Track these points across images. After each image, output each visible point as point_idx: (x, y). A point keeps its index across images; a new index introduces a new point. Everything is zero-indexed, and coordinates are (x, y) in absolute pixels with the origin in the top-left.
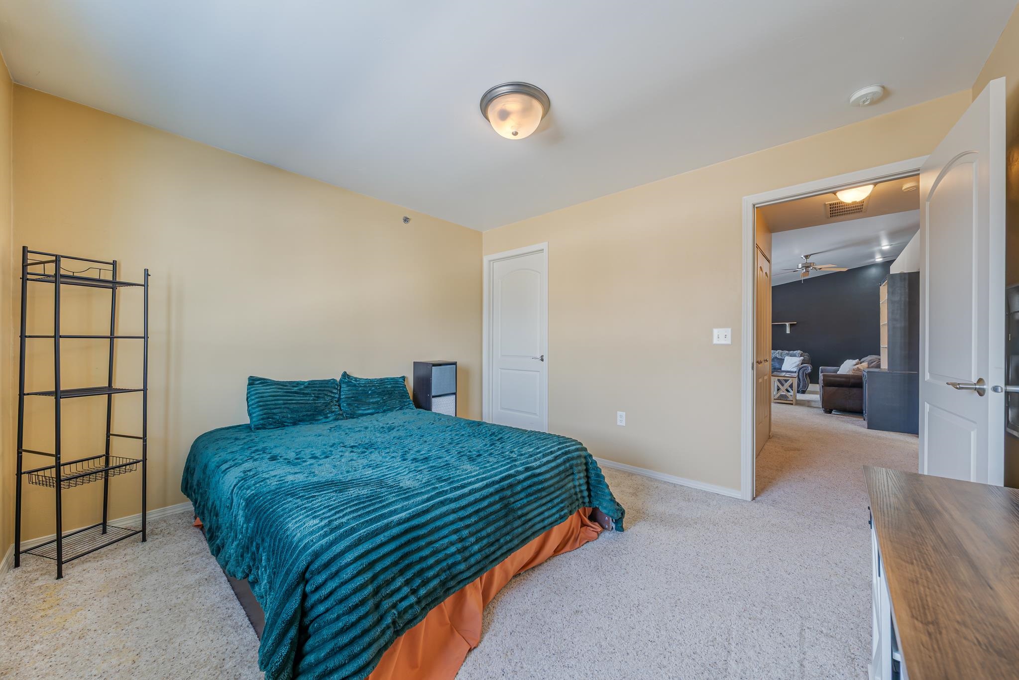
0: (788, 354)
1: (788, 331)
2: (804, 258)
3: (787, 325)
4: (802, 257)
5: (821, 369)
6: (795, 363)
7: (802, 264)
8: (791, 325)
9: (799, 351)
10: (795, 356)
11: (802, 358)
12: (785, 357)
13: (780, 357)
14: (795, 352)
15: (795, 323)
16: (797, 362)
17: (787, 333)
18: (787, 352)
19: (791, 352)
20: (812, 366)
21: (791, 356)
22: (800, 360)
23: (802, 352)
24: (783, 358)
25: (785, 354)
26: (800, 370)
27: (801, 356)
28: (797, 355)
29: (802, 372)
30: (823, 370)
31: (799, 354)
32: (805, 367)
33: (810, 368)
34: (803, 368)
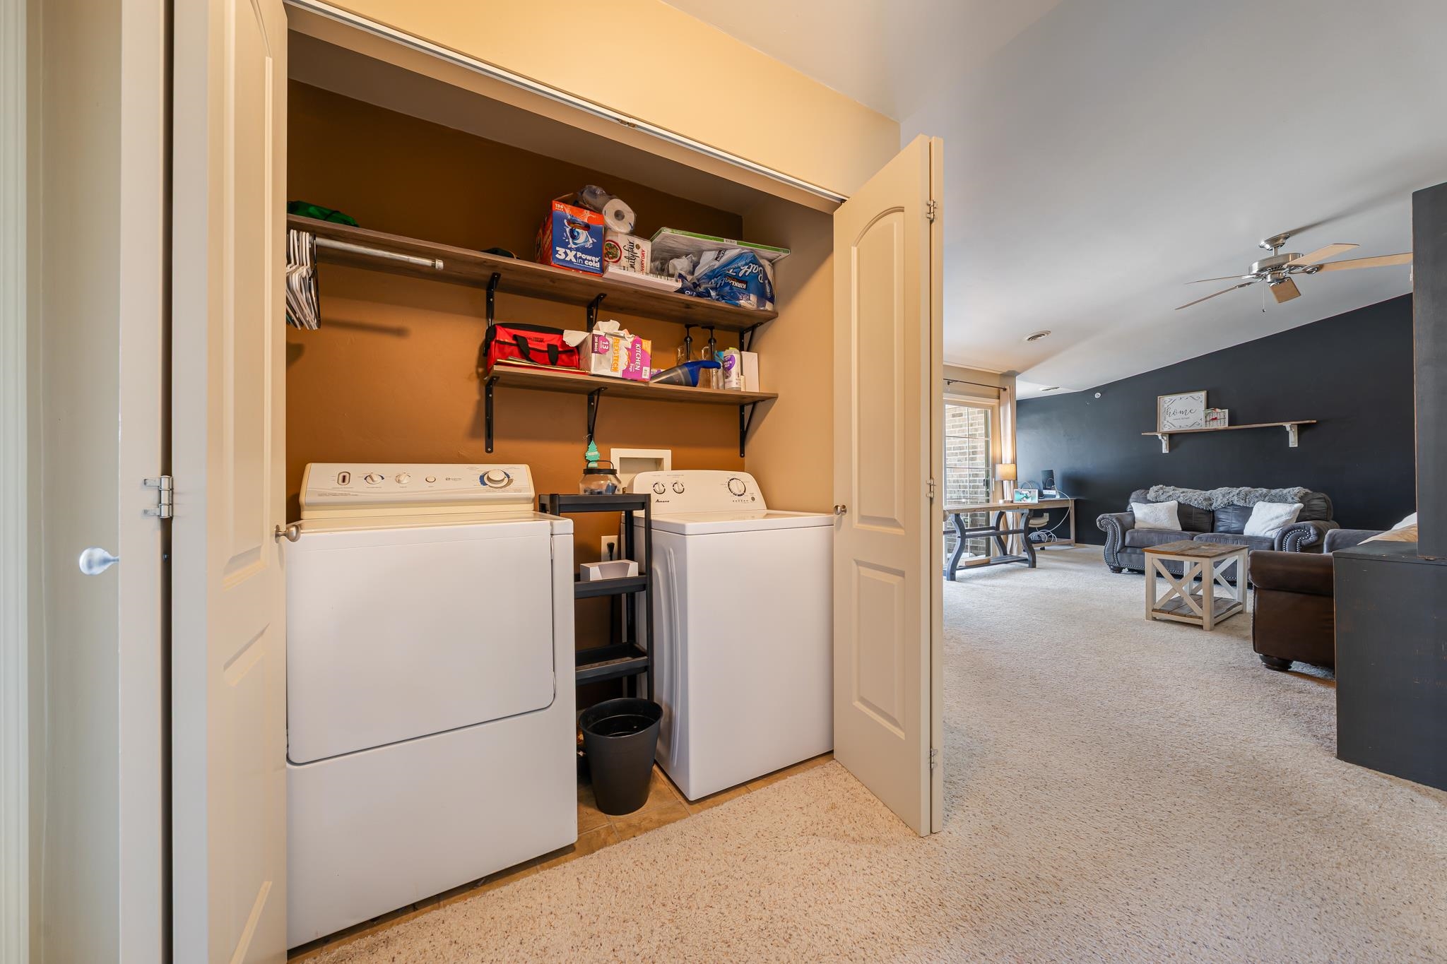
0: (1263, 498)
1: (1293, 441)
2: (1268, 246)
3: (1288, 429)
4: (1263, 243)
5: (1330, 535)
6: (1277, 517)
7: (1261, 262)
8: (1301, 429)
9: (1297, 489)
10: (1283, 500)
11: (1300, 505)
12: (1254, 503)
13: (1241, 503)
14: (1286, 491)
15: (1315, 421)
16: (1282, 516)
17: (1290, 446)
18: (1265, 490)
19: (1273, 492)
20: (1316, 528)
21: (1271, 501)
22: (1294, 512)
23: (1307, 490)
24: (1251, 506)
25: (1257, 497)
26: (1284, 535)
27: (1302, 500)
28: (1290, 499)
29: (1290, 541)
30: (1336, 537)
31: (1296, 495)
32: (1299, 528)
33: (1311, 531)
34: (1292, 530)
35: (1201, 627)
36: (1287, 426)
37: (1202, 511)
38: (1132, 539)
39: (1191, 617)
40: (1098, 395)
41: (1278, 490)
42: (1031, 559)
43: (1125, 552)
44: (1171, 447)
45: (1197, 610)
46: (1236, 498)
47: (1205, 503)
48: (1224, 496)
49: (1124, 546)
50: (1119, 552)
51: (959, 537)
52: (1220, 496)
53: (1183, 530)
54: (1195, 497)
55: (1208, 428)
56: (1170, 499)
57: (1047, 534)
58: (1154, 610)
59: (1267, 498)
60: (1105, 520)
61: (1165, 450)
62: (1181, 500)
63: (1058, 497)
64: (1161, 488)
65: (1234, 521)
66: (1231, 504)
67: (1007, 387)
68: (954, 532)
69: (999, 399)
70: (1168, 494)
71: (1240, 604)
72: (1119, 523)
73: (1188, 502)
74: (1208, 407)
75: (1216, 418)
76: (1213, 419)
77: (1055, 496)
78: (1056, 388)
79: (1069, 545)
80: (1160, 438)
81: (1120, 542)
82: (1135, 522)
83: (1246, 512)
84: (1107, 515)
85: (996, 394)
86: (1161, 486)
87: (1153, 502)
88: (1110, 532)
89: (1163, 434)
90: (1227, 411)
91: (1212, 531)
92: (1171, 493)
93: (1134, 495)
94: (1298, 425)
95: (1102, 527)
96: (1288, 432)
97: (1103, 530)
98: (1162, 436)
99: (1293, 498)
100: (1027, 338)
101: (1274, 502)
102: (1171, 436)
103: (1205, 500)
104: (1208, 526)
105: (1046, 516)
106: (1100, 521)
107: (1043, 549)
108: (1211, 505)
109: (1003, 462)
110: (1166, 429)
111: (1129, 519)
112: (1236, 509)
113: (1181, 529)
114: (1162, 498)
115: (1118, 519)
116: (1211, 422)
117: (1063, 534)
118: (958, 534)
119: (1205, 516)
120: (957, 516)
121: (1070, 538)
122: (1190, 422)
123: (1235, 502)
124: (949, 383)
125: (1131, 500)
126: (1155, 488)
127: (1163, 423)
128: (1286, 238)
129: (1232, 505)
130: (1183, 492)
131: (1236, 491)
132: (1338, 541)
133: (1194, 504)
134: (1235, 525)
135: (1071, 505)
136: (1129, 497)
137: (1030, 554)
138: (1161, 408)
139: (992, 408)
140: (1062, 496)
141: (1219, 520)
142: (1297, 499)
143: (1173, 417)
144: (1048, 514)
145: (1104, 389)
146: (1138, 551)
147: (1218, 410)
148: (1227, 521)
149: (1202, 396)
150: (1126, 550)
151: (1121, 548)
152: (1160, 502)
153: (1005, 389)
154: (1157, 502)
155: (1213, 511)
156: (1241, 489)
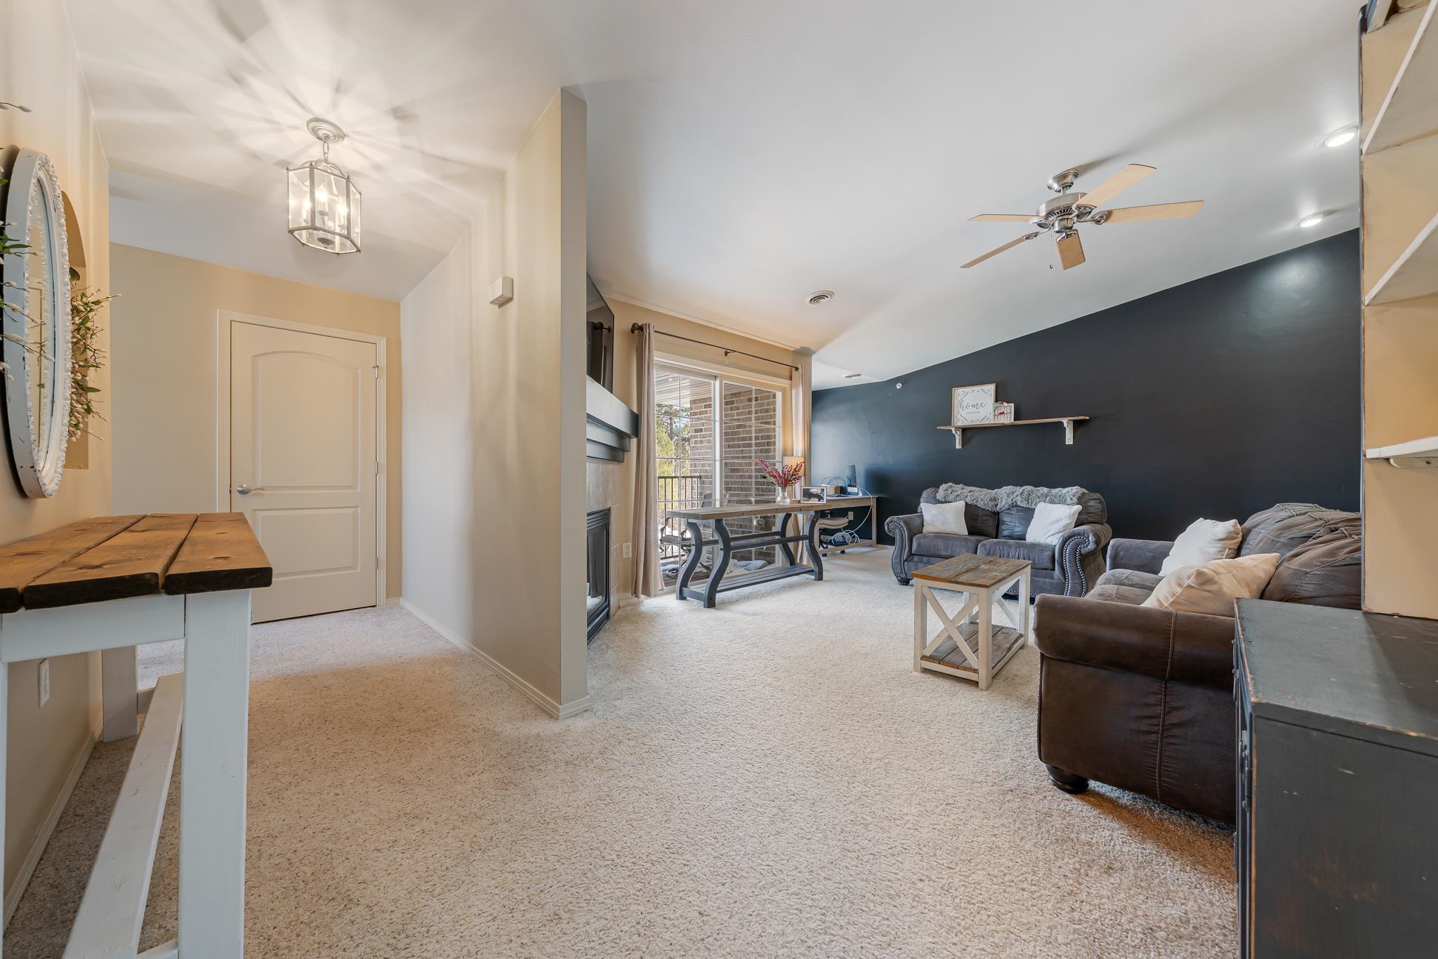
0: (1044, 498)
1: (1069, 439)
2: (1056, 186)
3: (1065, 425)
4: (1051, 182)
5: (1113, 546)
6: (1057, 521)
7: (1049, 205)
8: (1077, 425)
9: (1075, 489)
10: (1062, 501)
11: (1079, 507)
12: (1036, 504)
13: (1024, 505)
14: (1065, 490)
15: (1088, 418)
16: (1062, 519)
17: (1067, 443)
18: (1046, 490)
19: (1055, 491)
20: (1096, 535)
21: (1052, 502)
22: (1073, 514)
23: (1084, 490)
24: (1033, 507)
25: (1039, 497)
26: (1065, 541)
27: (1080, 501)
28: (1069, 500)
29: (1070, 548)
30: (1119, 549)
31: (1074, 495)
32: (1079, 534)
33: (1090, 538)
34: (1073, 536)
35: (976, 684)
36: (1065, 421)
37: (988, 513)
38: (919, 545)
39: (965, 669)
40: (899, 386)
41: (1058, 490)
42: (816, 570)
43: (912, 560)
44: (964, 443)
45: (972, 660)
46: (1019, 498)
47: (991, 504)
48: (1008, 496)
49: (911, 554)
50: (905, 561)
51: (721, 549)
52: (1006, 495)
53: (970, 533)
54: (982, 497)
55: (996, 422)
56: (958, 499)
57: (851, 534)
58: (924, 658)
59: (1048, 499)
60: (894, 523)
61: (958, 446)
62: (968, 500)
63: (860, 495)
64: (951, 486)
65: (1017, 525)
66: (1014, 505)
67: (799, 366)
68: (716, 542)
69: (791, 379)
70: (957, 493)
71: (1021, 636)
72: (906, 526)
73: (974, 502)
74: (996, 401)
75: (1003, 413)
76: (1001, 413)
77: (857, 494)
78: (859, 375)
79: (871, 546)
80: (954, 432)
81: (907, 549)
82: (923, 526)
83: (1028, 514)
84: (895, 518)
85: (787, 374)
86: (950, 484)
87: (942, 503)
88: (898, 538)
89: (957, 428)
90: (1013, 405)
91: (996, 537)
92: (959, 493)
93: (925, 494)
94: (1075, 422)
95: (890, 532)
96: (1065, 428)
97: (891, 534)
98: (956, 430)
99: (1071, 499)
100: (810, 299)
101: (1054, 503)
102: (965, 430)
103: (991, 500)
104: (993, 531)
105: (851, 516)
106: (888, 525)
107: (843, 552)
108: (996, 505)
109: (795, 455)
110: (960, 424)
111: (918, 521)
112: (1019, 511)
113: (967, 533)
114: (951, 497)
115: (906, 523)
116: (999, 417)
117: (865, 534)
118: (721, 545)
119: (989, 518)
120: (719, 522)
121: (871, 539)
122: (980, 416)
123: (1019, 503)
124: (726, 354)
125: (922, 500)
126: (944, 486)
127: (957, 416)
128: (1076, 175)
129: (1016, 505)
130: (971, 491)
131: (1019, 490)
132: (1121, 553)
133: (980, 504)
134: (1018, 530)
135: (873, 504)
136: (920, 496)
137: (816, 564)
138: (955, 400)
139: (784, 391)
140: (864, 493)
141: (1004, 523)
142: (1075, 500)
143: (966, 410)
144: (852, 513)
145: (904, 379)
146: (925, 559)
147: (1005, 404)
148: (1011, 523)
149: (991, 388)
150: (913, 558)
151: (909, 556)
152: (949, 502)
153: (797, 369)
154: (946, 502)
155: (998, 513)
156: (1024, 487)
